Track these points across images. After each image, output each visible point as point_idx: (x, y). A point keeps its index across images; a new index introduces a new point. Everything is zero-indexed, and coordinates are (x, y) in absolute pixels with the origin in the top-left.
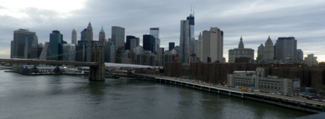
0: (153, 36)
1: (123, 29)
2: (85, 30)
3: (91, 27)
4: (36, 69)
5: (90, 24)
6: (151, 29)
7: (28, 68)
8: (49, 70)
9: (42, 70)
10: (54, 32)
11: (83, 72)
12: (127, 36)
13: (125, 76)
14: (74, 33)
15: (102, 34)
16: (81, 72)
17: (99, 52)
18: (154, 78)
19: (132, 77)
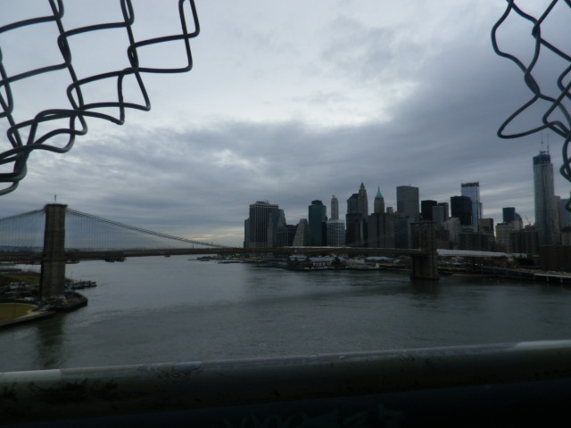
0: (468, 199)
1: (416, 190)
2: (355, 196)
3: (365, 191)
4: (309, 260)
5: (362, 186)
6: (463, 186)
7: (300, 260)
8: (326, 262)
9: (316, 262)
10: (313, 202)
11: (377, 266)
12: (423, 202)
13: (460, 271)
14: (335, 202)
15: (379, 201)
16: (375, 265)
17: (426, 232)
18: (532, 275)
19: (479, 272)
